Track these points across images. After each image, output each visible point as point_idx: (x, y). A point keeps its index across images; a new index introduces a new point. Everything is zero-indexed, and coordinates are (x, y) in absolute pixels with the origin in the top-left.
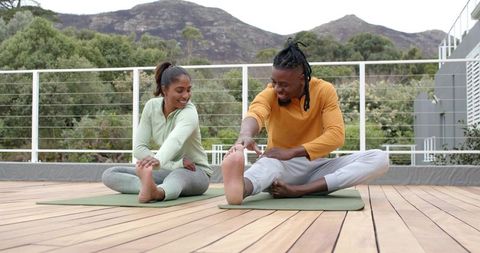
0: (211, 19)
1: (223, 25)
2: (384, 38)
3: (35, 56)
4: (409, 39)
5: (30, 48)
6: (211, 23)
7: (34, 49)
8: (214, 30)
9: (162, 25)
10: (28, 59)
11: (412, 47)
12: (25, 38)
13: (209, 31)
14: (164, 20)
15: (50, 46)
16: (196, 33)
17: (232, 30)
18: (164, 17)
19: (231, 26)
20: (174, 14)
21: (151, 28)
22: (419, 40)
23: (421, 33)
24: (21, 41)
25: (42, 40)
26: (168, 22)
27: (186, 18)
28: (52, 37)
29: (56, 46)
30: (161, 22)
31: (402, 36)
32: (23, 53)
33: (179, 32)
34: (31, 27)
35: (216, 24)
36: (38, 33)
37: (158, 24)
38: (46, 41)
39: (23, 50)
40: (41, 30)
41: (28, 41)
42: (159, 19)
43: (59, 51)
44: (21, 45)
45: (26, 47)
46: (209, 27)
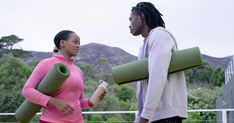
0: (115, 53)
1: (120, 56)
2: (204, 61)
3: (10, 78)
4: (219, 61)
5: (8, 74)
6: (114, 55)
7: (10, 74)
8: (116, 59)
9: (89, 56)
10: (7, 79)
12: (6, 69)
13: (113, 59)
14: (90, 54)
15: (18, 72)
16: (104, 61)
17: (125, 58)
18: (90, 52)
19: (124, 57)
20: (94, 50)
21: (83, 58)
22: (224, 62)
23: (225, 58)
24: (3, 70)
25: (14, 70)
26: (92, 55)
27: (101, 53)
28: (20, 67)
29: (21, 72)
30: (88, 55)
31: (214, 59)
32: (4, 76)
33: (97, 60)
34: (9, 63)
35: (116, 55)
36: (12, 65)
37: (86, 56)
38: (16, 70)
39: (4, 75)
40: (14, 64)
41: (7, 70)
42: (87, 53)
43: (23, 74)
44: (3, 72)
45: (6, 73)
46: (113, 57)
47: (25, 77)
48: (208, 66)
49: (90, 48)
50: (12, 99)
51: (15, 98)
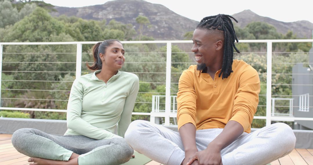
0: (156, 11)
1: (163, 15)
2: (270, 25)
3: (36, 33)
4: (286, 26)
5: (33, 28)
6: (156, 14)
7: (35, 29)
8: (158, 18)
9: (123, 15)
10: (31, 36)
11: (289, 31)
12: (30, 21)
13: (154, 19)
14: (125, 11)
15: (46, 27)
16: (145, 20)
17: (170, 18)
18: (125, 9)
19: (168, 17)
20: (131, 7)
21: (117, 16)
22: (292, 27)
23: (294, 22)
24: (27, 23)
25: (40, 23)
26: (128, 13)
27: (139, 10)
28: (47, 20)
29: (49, 27)
30: (123, 13)
31: (282, 24)
32: (28, 31)
33: (135, 19)
34: (34, 14)
35: (158, 14)
36: (38, 18)
37: (121, 14)
38: (43, 24)
39: (28, 29)
40: (40, 16)
41: (32, 24)
42: (122, 11)
43: (52, 30)
44: (27, 26)
45: (30, 27)
46: (154, 17)
47: (55, 33)
48: (273, 31)
49: (125, 4)
50: (39, 59)
51: (44, 58)
